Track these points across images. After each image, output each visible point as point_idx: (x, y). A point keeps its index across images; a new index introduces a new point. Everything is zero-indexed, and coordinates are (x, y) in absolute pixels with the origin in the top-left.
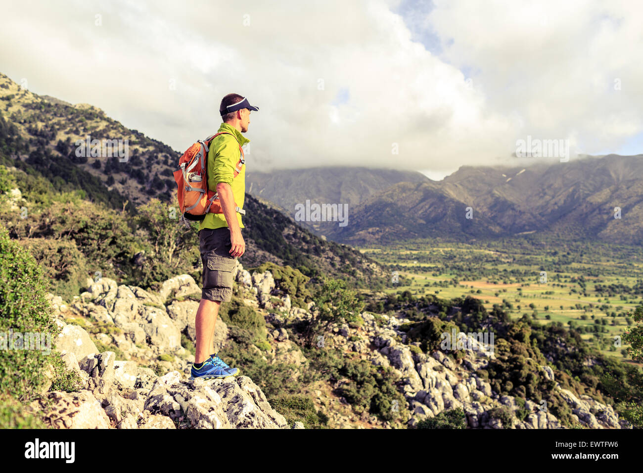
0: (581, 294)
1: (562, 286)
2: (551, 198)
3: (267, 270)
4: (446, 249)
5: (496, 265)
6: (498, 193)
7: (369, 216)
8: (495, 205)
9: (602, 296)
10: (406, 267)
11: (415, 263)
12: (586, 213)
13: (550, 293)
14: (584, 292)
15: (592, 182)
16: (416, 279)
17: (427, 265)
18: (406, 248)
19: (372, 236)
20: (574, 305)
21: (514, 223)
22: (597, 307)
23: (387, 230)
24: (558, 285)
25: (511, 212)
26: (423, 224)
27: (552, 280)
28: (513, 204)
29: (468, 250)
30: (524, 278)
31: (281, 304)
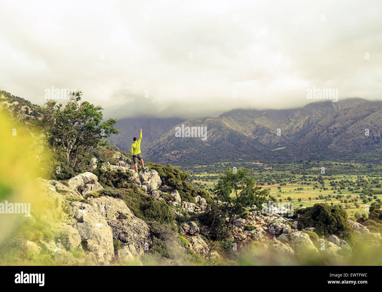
0: (321, 189)
1: (308, 184)
2: (294, 124)
3: (152, 169)
4: (226, 163)
5: (261, 172)
6: (259, 123)
7: (171, 143)
8: (257, 131)
9: (336, 189)
10: (199, 177)
11: (205, 174)
12: (319, 133)
13: (300, 189)
14: (323, 187)
15: (320, 111)
16: (207, 185)
17: (214, 175)
18: (198, 164)
19: (174, 156)
20: (318, 197)
21: (271, 142)
22: (334, 197)
23: (184, 152)
24: (305, 183)
25: (268, 135)
26: (209, 147)
27: (300, 180)
28: (269, 130)
29: (241, 163)
30: (281, 180)
31: (173, 199)
